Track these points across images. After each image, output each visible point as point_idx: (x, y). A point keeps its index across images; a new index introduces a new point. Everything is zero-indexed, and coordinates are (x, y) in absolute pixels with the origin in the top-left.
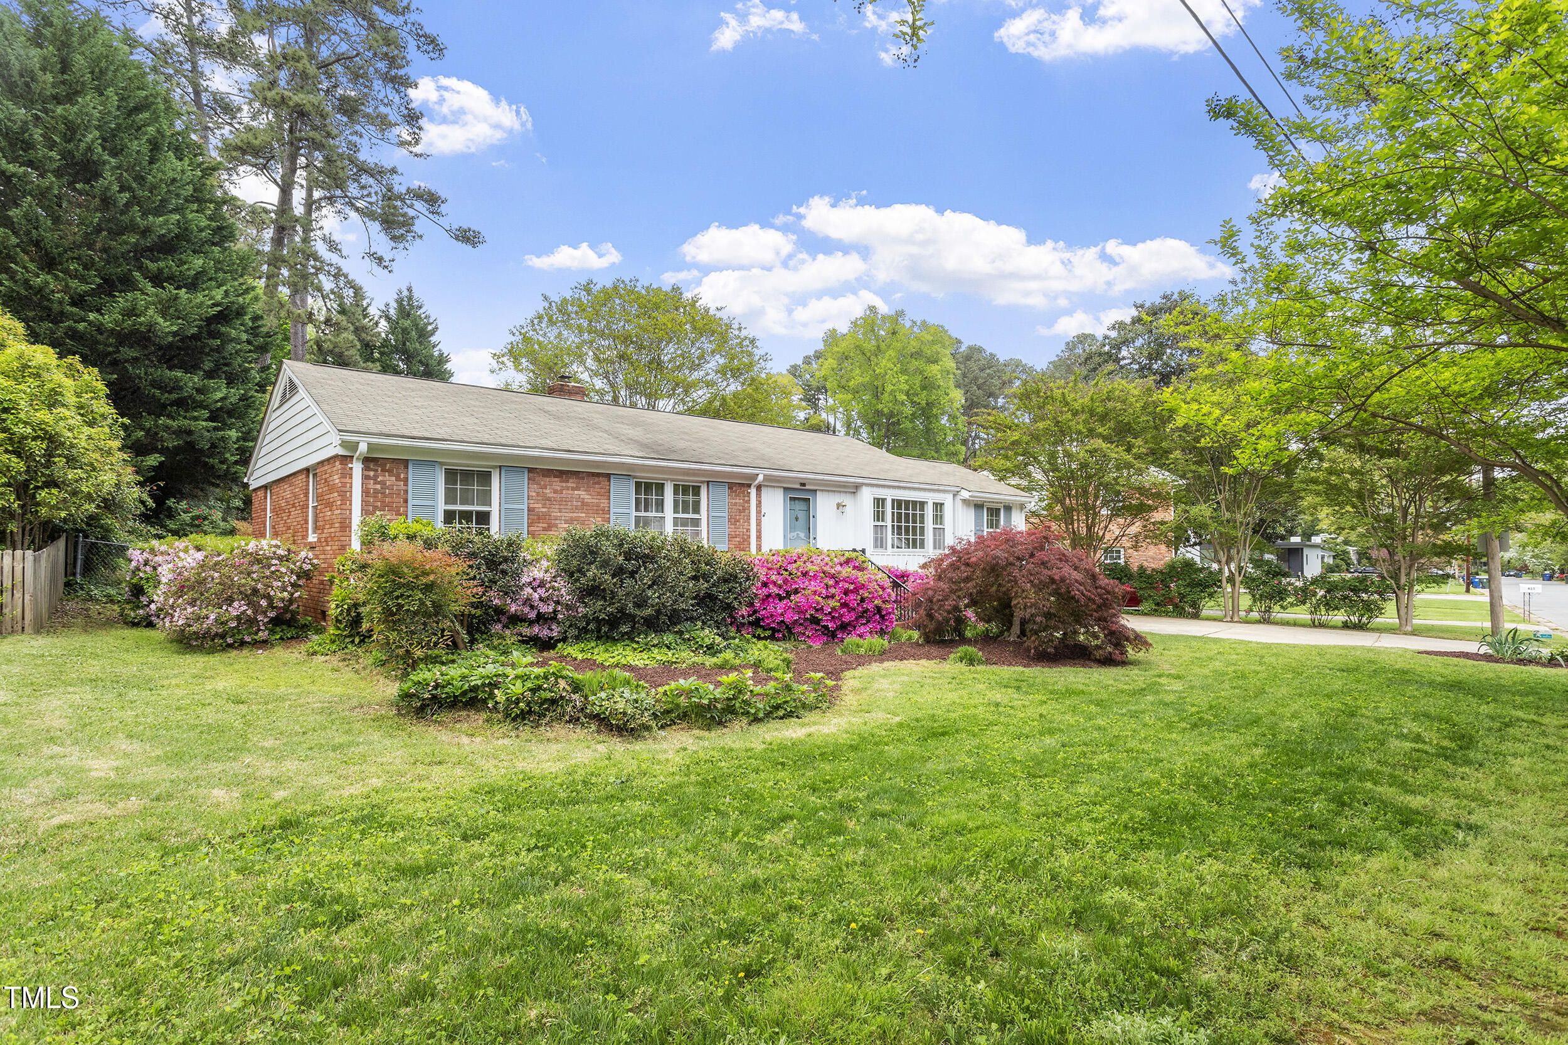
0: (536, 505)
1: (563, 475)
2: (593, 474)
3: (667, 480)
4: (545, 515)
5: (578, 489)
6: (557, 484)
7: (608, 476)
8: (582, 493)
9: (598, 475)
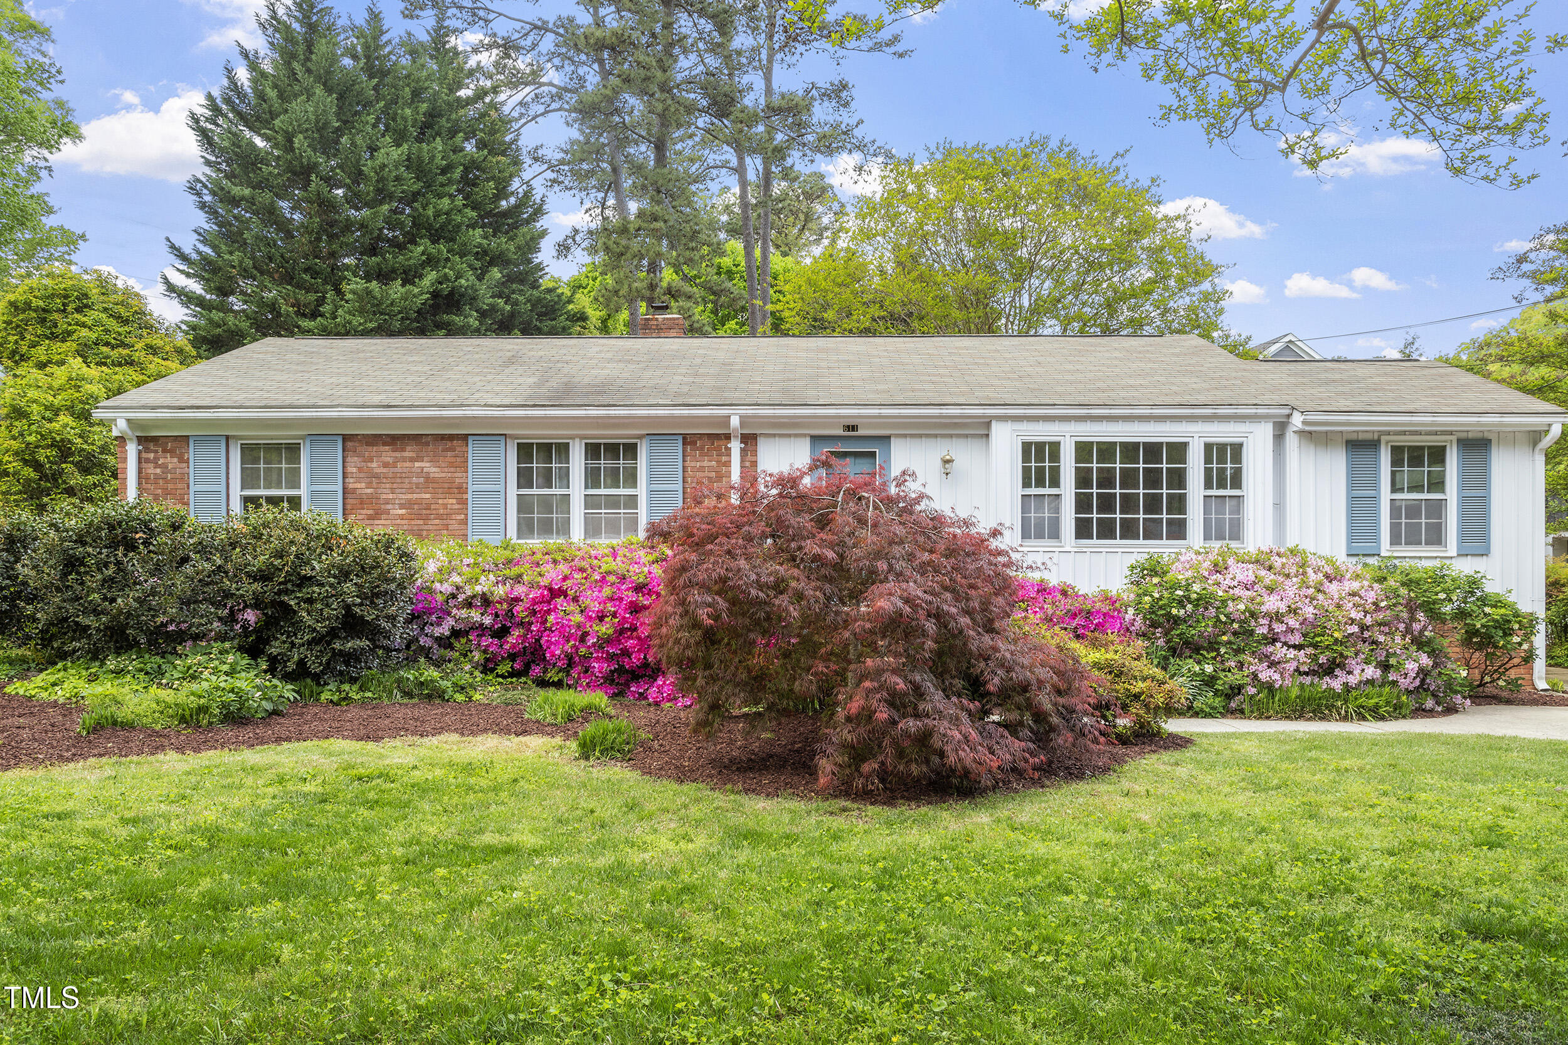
0: (358, 485)
1: (395, 441)
2: (443, 437)
3: (573, 438)
4: (371, 497)
5: (419, 459)
6: (388, 454)
7: (465, 437)
8: (426, 465)
9: (451, 437)
